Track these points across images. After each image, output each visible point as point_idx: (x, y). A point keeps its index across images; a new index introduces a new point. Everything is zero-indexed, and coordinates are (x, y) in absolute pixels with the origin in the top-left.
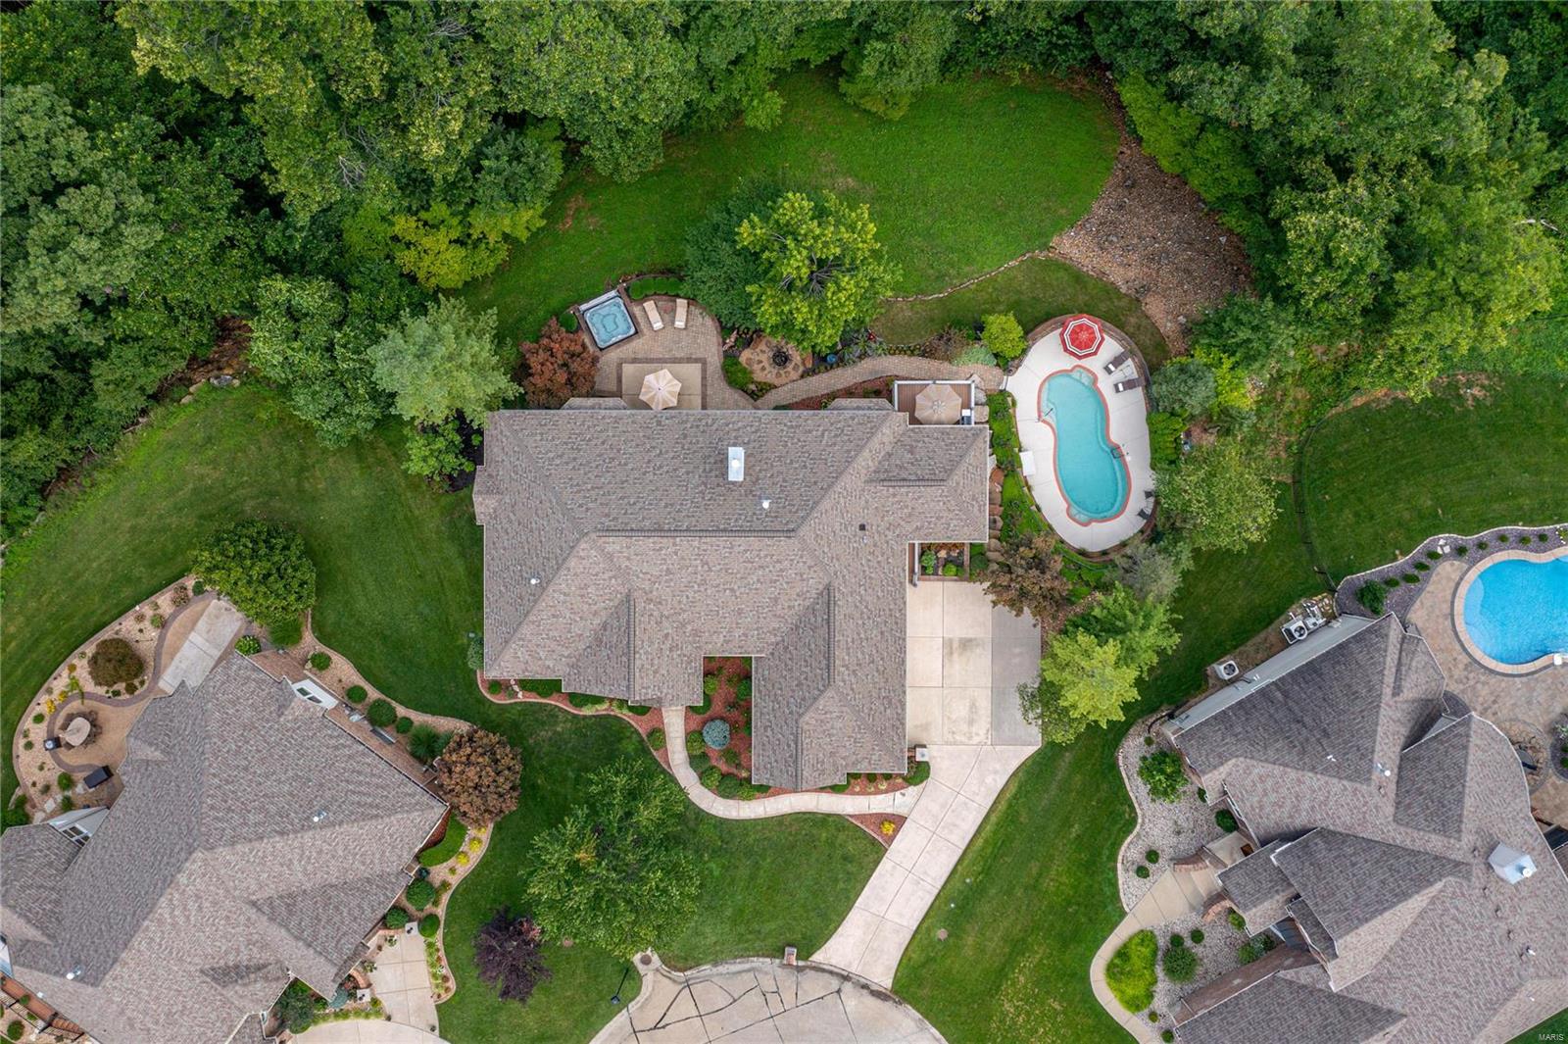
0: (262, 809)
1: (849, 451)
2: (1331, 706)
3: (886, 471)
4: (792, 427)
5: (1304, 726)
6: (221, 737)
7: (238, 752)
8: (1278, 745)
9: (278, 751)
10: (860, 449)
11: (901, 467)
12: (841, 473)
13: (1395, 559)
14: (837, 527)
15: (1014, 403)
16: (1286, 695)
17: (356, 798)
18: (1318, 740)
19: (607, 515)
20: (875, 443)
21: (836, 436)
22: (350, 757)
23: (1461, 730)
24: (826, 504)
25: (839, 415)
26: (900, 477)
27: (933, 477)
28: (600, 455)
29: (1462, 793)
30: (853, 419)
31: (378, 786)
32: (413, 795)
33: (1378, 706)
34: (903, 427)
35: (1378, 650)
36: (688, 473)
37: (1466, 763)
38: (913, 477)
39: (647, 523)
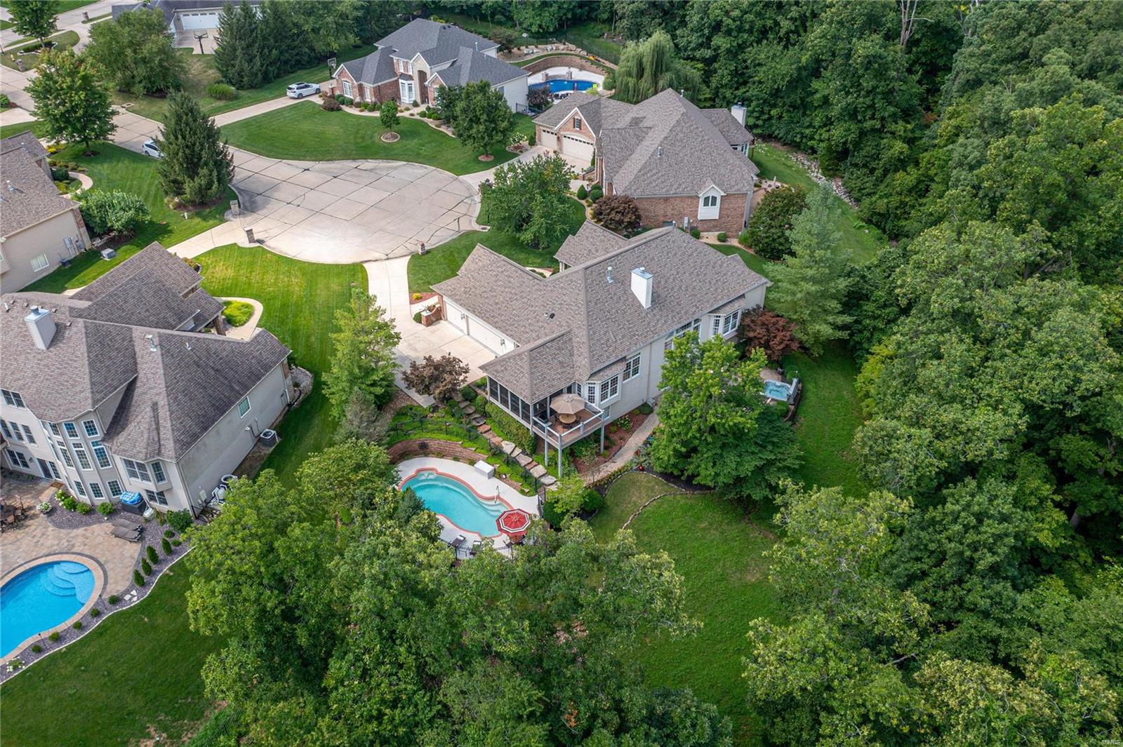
0: (681, 141)
1: (594, 333)
2: (199, 384)
3: (565, 342)
4: (634, 335)
5: (213, 368)
6: (722, 155)
7: (710, 154)
8: (225, 354)
9: (699, 166)
10: (590, 338)
11: (559, 349)
12: (588, 316)
13: (170, 569)
14: (566, 298)
15: (522, 492)
16: (232, 389)
17: (654, 171)
18: (200, 359)
19: (674, 242)
20: (585, 350)
21: (608, 340)
22: (672, 186)
23: (98, 396)
24: (582, 296)
25: (617, 356)
26: (556, 341)
27: (538, 350)
28: (705, 274)
29: (89, 352)
30: (608, 357)
31: (651, 183)
32: (635, 190)
33: (167, 387)
34: (577, 376)
35: (178, 430)
36: (660, 282)
37: (90, 372)
38: (549, 345)
39: (654, 245)
